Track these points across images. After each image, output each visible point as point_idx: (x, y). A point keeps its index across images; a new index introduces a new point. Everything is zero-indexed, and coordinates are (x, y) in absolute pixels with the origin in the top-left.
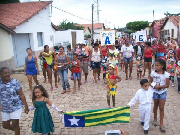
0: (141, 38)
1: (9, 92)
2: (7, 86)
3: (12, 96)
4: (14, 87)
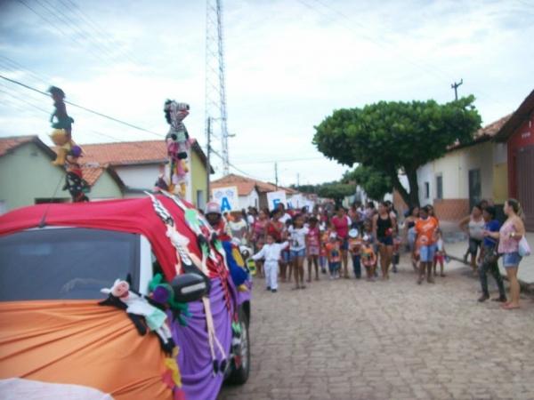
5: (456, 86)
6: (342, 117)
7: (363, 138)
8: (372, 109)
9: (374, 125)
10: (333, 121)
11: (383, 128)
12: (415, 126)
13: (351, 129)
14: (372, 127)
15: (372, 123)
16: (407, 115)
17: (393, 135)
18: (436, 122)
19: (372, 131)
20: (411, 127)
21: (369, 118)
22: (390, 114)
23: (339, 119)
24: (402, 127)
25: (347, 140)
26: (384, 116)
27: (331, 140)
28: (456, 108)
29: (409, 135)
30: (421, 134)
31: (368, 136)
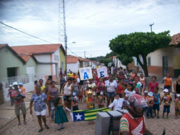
0: (102, 74)
1: (42, 100)
2: (40, 97)
3: (43, 102)
4: (43, 97)
5: (151, 25)
6: (122, 38)
7: (131, 46)
8: (132, 35)
9: (134, 41)
10: (118, 39)
11: (138, 42)
12: (150, 42)
13: (126, 43)
14: (134, 42)
15: (134, 40)
16: (145, 37)
17: (142, 45)
18: (157, 40)
19: (134, 43)
20: (148, 42)
21: (132, 38)
22: (140, 37)
23: (121, 38)
24: (145, 42)
25: (125, 46)
26: (138, 38)
27: (118, 46)
28: (163, 35)
29: (148, 45)
30: (152, 45)
31: (133, 45)
